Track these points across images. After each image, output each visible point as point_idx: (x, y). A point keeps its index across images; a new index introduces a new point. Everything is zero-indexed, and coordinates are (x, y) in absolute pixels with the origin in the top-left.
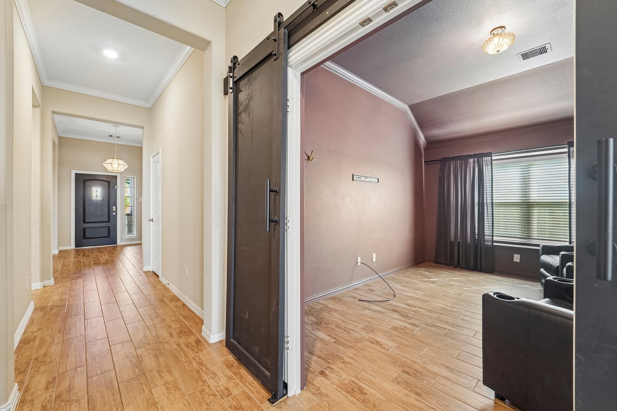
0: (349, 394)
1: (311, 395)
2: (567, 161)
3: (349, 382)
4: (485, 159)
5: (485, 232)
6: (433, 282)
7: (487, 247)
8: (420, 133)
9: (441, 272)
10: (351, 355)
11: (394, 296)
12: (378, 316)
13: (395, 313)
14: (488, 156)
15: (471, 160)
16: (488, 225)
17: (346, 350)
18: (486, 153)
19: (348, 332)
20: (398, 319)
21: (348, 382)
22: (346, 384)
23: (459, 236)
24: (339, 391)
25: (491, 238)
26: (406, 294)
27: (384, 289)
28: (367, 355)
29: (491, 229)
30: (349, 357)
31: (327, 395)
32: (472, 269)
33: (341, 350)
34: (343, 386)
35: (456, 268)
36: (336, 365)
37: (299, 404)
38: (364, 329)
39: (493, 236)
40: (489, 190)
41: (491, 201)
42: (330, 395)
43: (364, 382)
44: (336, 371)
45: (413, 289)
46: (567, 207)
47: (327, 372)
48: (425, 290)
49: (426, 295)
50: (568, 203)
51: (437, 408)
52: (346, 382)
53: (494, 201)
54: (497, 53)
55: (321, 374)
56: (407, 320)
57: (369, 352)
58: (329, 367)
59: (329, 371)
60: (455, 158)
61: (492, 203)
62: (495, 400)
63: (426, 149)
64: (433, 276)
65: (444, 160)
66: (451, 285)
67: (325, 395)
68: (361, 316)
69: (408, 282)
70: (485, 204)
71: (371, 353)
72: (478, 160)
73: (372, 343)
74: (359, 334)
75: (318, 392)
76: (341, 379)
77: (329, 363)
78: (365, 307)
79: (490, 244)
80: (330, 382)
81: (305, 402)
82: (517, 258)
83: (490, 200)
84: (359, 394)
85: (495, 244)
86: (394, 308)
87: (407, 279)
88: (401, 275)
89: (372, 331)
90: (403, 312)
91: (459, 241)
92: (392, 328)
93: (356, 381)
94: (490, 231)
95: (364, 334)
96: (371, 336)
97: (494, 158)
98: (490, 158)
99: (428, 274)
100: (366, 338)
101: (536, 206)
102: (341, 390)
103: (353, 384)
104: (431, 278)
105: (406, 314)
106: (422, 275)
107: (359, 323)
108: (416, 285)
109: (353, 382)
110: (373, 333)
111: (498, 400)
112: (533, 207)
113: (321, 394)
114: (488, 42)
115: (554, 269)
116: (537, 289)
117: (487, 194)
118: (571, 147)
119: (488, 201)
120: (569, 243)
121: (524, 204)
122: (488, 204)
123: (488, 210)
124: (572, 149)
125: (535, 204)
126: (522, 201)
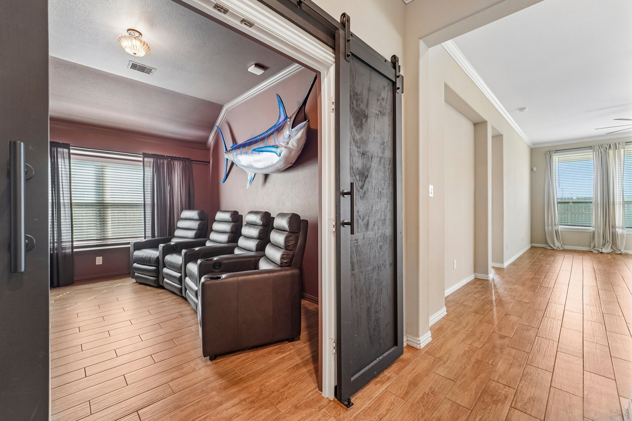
2: (142, 169)
4: (60, 150)
5: (62, 238)
7: (66, 255)
14: (64, 148)
16: (66, 229)
18: (61, 143)
25: (71, 244)
29: (71, 234)
39: (72, 241)
40: (67, 188)
41: (69, 201)
46: (142, 208)
50: (143, 205)
51: (200, 399)
53: (73, 201)
61: (71, 203)
70: (62, 204)
79: (69, 251)
82: (99, 261)
83: (68, 199)
85: (75, 250)
94: (69, 236)
97: (72, 151)
98: (66, 150)
101: (110, 207)
111: (213, 361)
112: (108, 208)
114: (123, 38)
115: (154, 260)
116: (130, 283)
117: (64, 192)
118: (146, 157)
119: (66, 201)
120: (145, 238)
121: (99, 204)
122: (66, 204)
123: (67, 212)
124: (146, 159)
125: (110, 205)
126: (97, 202)
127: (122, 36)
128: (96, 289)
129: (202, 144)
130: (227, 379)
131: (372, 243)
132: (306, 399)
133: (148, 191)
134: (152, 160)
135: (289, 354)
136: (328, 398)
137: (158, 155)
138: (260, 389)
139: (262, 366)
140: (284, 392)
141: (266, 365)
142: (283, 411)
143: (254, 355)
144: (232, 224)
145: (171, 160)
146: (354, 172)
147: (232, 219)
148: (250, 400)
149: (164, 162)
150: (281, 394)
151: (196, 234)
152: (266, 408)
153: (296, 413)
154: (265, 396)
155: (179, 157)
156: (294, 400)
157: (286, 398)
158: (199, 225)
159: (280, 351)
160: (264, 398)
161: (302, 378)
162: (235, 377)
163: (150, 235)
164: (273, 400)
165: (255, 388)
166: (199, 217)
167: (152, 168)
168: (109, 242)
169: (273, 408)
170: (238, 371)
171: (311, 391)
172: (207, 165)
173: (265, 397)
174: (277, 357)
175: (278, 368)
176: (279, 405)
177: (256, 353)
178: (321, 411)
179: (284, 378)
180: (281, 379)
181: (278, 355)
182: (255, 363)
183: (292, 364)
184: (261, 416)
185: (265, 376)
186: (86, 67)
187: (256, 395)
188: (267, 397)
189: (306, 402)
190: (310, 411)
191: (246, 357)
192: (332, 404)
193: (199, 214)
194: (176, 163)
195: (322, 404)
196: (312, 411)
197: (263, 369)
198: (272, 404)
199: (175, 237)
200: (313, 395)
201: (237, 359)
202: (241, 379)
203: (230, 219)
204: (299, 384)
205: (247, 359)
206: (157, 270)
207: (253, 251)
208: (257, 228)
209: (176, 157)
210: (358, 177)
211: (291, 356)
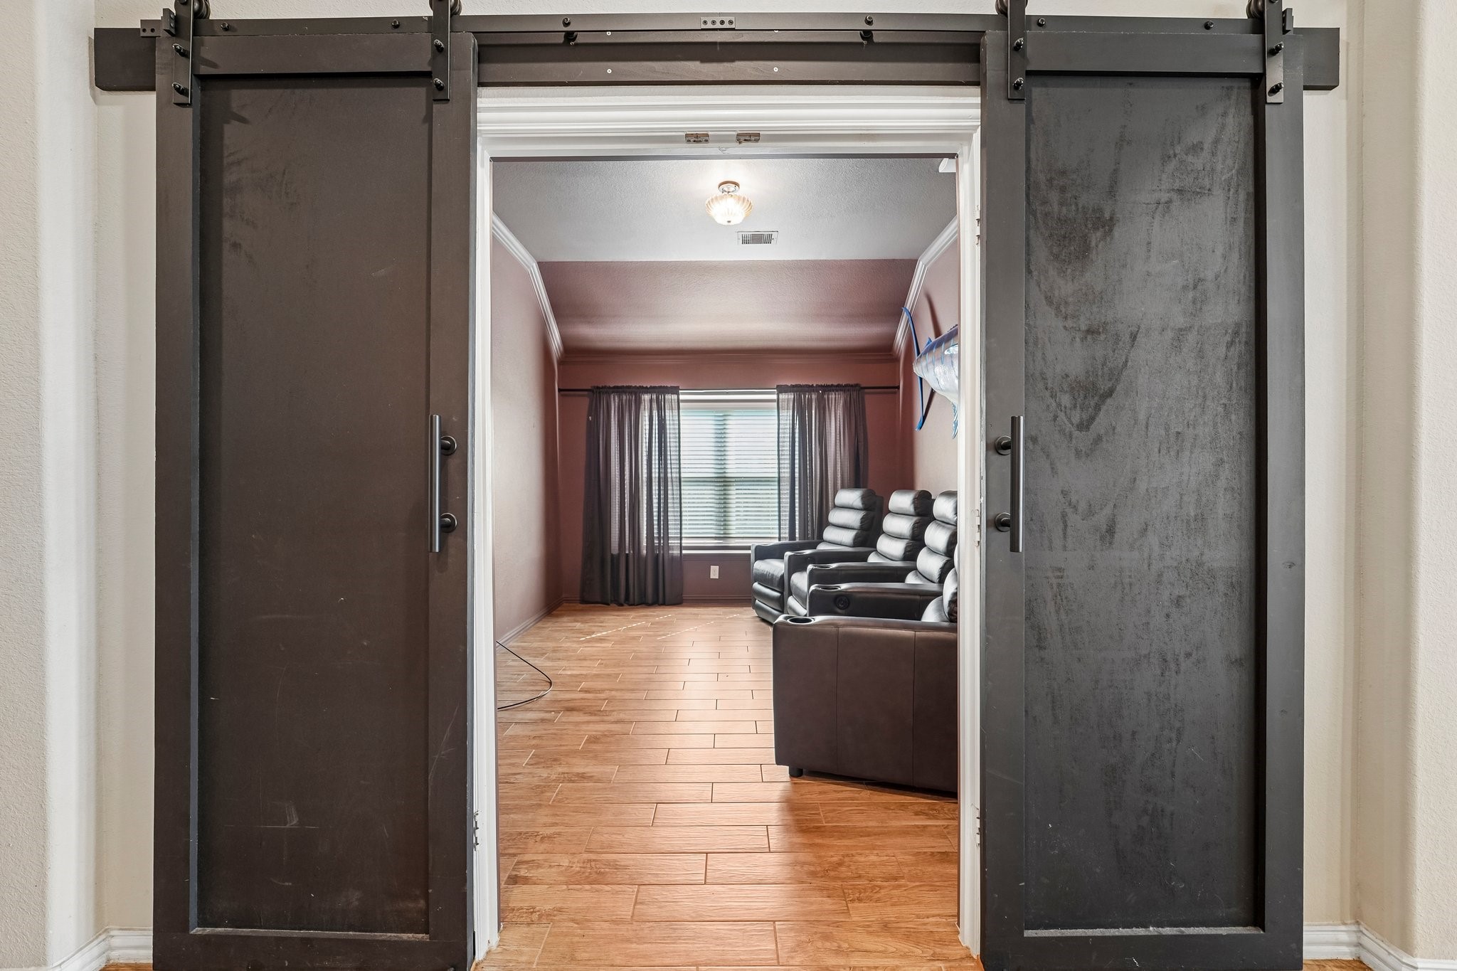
0: (599, 884)
1: (526, 929)
2: (776, 414)
3: (582, 865)
4: (668, 397)
5: (669, 531)
6: (601, 640)
7: (673, 558)
8: (554, 327)
9: (602, 618)
10: (550, 820)
11: (549, 684)
12: (545, 730)
13: (575, 713)
14: (673, 393)
15: (646, 397)
16: (674, 518)
17: (530, 816)
18: (670, 386)
19: (507, 782)
20: (588, 722)
21: (581, 867)
22: (579, 872)
23: (627, 545)
24: (577, 890)
25: (679, 542)
26: (569, 673)
27: (518, 674)
28: (577, 805)
29: (679, 527)
30: (545, 825)
31: (560, 910)
32: (650, 602)
33: (518, 821)
34: (578, 877)
35: (622, 605)
36: (532, 852)
37: (514, 958)
38: (535, 764)
39: (681, 538)
40: (675, 455)
41: (678, 475)
42: (565, 906)
43: (608, 850)
44: (542, 862)
45: (576, 660)
46: (775, 485)
47: (523, 873)
48: (599, 658)
49: (606, 666)
50: (777, 479)
52: (578, 869)
53: (683, 475)
54: (727, 224)
55: (516, 883)
56: (606, 718)
57: (579, 798)
58: (519, 863)
59: (526, 868)
60: (619, 390)
61: (680, 478)
62: (792, 780)
63: (560, 363)
64: (594, 629)
65: (598, 390)
66: (634, 638)
67: (555, 912)
68: (511, 742)
69: (556, 649)
70: (669, 480)
71: (584, 798)
72: (657, 398)
73: (570, 781)
74: (533, 777)
75: (535, 917)
76: (564, 868)
77: (515, 855)
78: (505, 720)
79: (676, 552)
80: (547, 886)
81: (525, 949)
82: (715, 572)
83: (676, 473)
84: (616, 874)
85: (684, 552)
86: (567, 705)
87: (551, 645)
88: (532, 639)
89: (555, 760)
90: (588, 706)
91: (627, 552)
92: (588, 741)
93: (593, 856)
94: (677, 529)
95: (544, 773)
96: (560, 770)
97: (682, 397)
98: (675, 397)
99: (582, 625)
100: (553, 777)
101: (734, 484)
102: (579, 887)
103: (593, 863)
104: (593, 633)
105: (595, 708)
106: (573, 630)
107: (518, 757)
108: (575, 651)
109: (590, 861)
110: (560, 764)
111: (795, 779)
112: (731, 485)
113: (548, 916)
114: (714, 200)
115: (777, 579)
116: (749, 616)
117: (672, 462)
118: (781, 393)
119: (674, 475)
120: (780, 540)
121: (719, 480)
122: (674, 480)
123: (675, 492)
124: (782, 396)
125: (734, 480)
126: (716, 475)
127: (712, 200)
128: (703, 617)
129: (882, 352)
130: (797, 817)
131: (1131, 584)
132: (918, 923)
133: (784, 455)
134: (791, 396)
135: (943, 825)
136: (967, 948)
137: (800, 386)
138: (841, 860)
139: (871, 824)
140: (881, 887)
141: (880, 825)
142: (854, 919)
143: (870, 799)
144: (915, 519)
145: (824, 392)
146: (1050, 385)
147: (915, 508)
148: (812, 868)
149: (811, 397)
150: (873, 888)
151: (856, 538)
152: (829, 897)
153: (878, 936)
154: (843, 876)
155: (838, 386)
156: (890, 913)
157: (878, 900)
158: (862, 519)
159: (927, 812)
160: (835, 878)
161: (938, 884)
162: (812, 820)
163: (787, 535)
164: (850, 891)
165: (832, 854)
166: (863, 504)
167: (791, 411)
168: (733, 543)
169: (841, 903)
170: (823, 811)
171: (939, 915)
172: (895, 393)
173: (839, 878)
174: (914, 820)
175: (899, 840)
176: (856, 904)
177: (876, 796)
178: (932, 963)
179: (900, 864)
180: (893, 864)
181: (917, 817)
182: (862, 812)
183: (935, 847)
184: (812, 904)
185: (864, 843)
186: (688, 262)
187: (827, 866)
188: (843, 879)
189: (912, 930)
190: (909, 949)
191: (851, 795)
192: (969, 964)
193: (863, 498)
194: (832, 396)
195: (945, 951)
196: (912, 952)
197: (868, 829)
198: (844, 896)
199: (824, 541)
200: (937, 924)
201: (835, 791)
202: (818, 827)
203: (911, 509)
204: (922, 889)
205: (852, 799)
206: (781, 599)
207: (934, 583)
208: (948, 528)
209: (832, 385)
210: (1066, 400)
211: (945, 831)
